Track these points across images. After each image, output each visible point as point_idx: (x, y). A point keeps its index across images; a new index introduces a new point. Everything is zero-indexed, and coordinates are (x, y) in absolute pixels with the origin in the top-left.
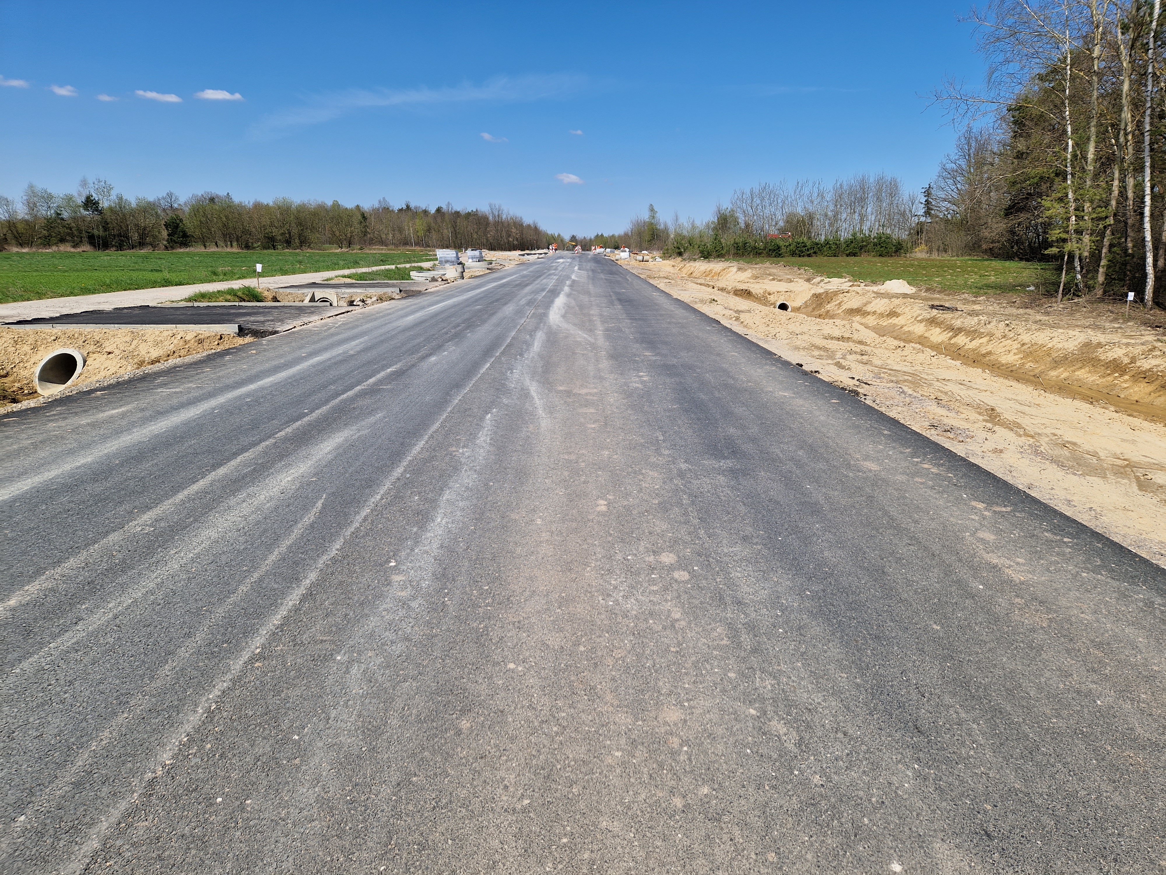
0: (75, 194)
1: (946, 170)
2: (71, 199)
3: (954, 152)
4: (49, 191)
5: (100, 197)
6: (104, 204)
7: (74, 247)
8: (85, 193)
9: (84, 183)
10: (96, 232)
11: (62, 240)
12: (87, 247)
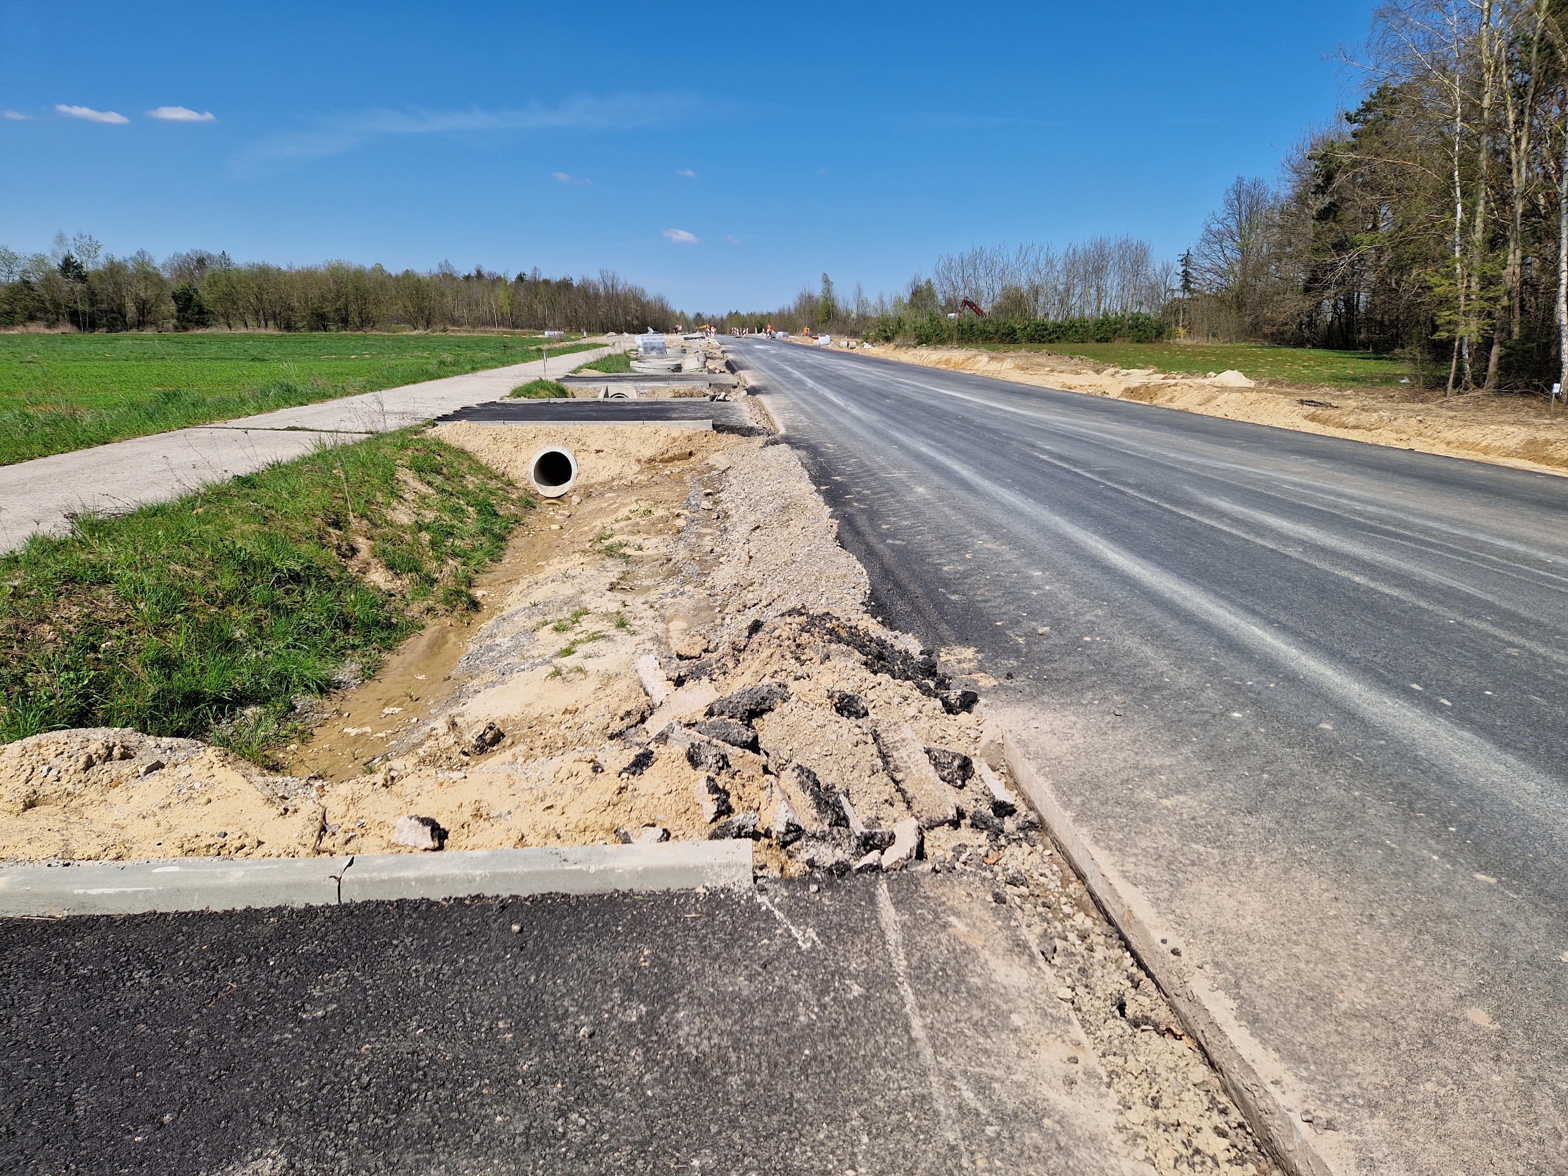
0: (48, 254)
1: (1210, 231)
2: (42, 260)
3: (1219, 207)
4: (11, 250)
5: (84, 258)
6: (89, 267)
7: (49, 327)
8: (62, 253)
9: (61, 239)
10: (80, 307)
11: (32, 318)
12: (67, 328)
